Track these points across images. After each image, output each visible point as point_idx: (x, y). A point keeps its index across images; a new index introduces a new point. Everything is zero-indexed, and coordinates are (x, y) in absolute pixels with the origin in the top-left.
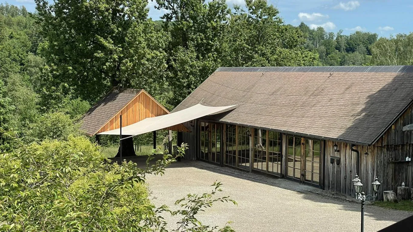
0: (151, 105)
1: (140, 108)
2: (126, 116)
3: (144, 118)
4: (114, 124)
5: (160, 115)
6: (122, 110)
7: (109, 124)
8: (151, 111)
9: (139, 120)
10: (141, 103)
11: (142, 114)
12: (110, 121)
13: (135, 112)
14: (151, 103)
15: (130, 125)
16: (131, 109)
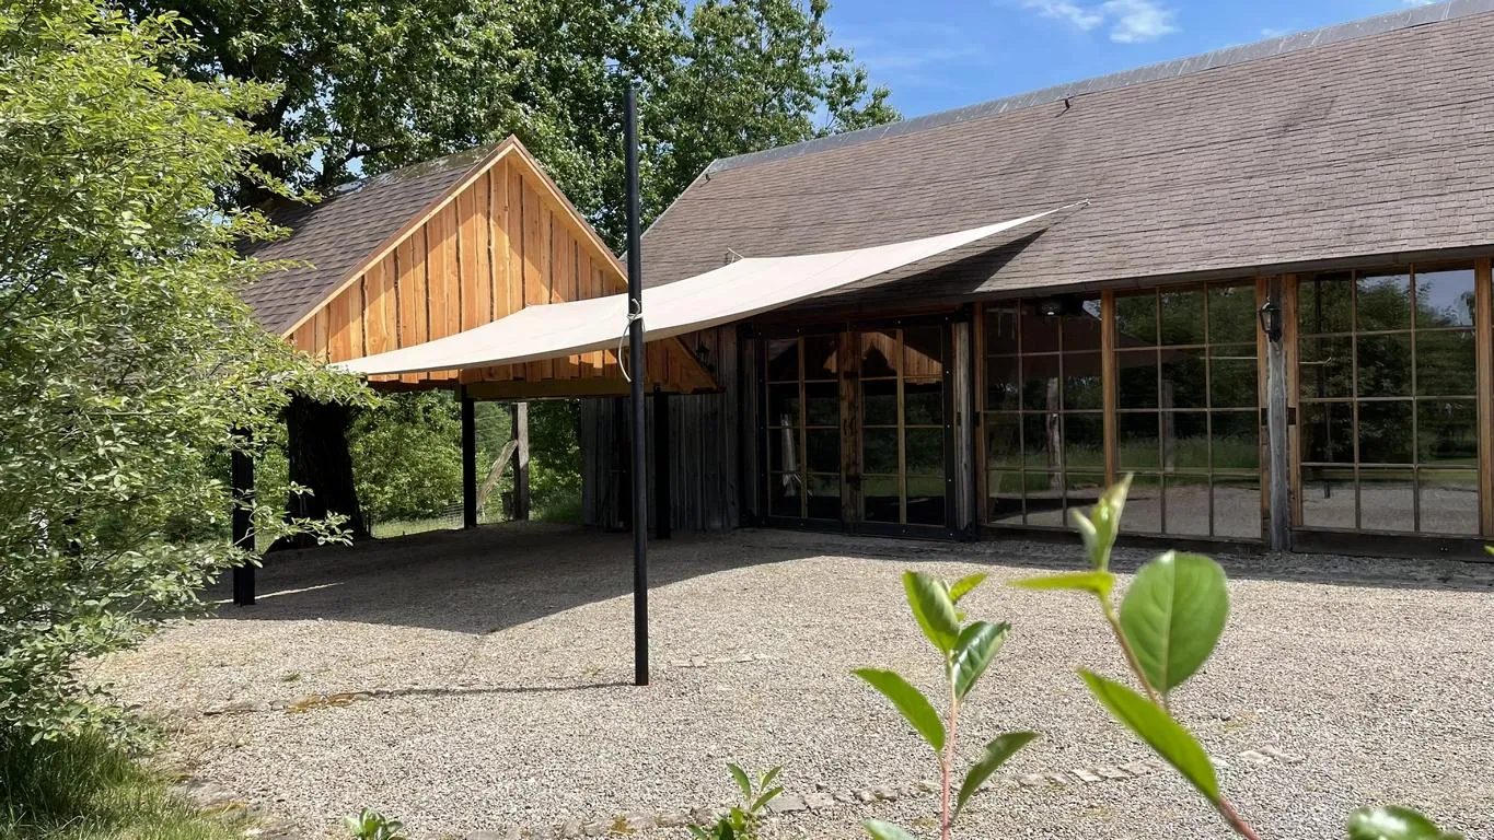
0: (546, 238)
1: (492, 248)
2: (422, 287)
3: (515, 307)
4: (354, 327)
5: (587, 297)
6: (396, 244)
7: (322, 322)
8: (547, 272)
9: (488, 316)
10: (499, 220)
11: (502, 283)
12: (328, 306)
13: (469, 264)
14: (546, 226)
15: (443, 336)
16: (448, 245)
